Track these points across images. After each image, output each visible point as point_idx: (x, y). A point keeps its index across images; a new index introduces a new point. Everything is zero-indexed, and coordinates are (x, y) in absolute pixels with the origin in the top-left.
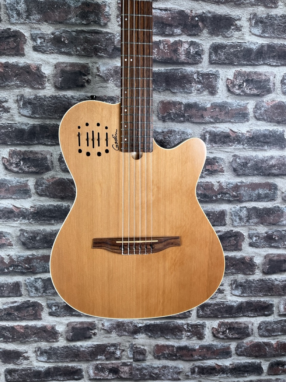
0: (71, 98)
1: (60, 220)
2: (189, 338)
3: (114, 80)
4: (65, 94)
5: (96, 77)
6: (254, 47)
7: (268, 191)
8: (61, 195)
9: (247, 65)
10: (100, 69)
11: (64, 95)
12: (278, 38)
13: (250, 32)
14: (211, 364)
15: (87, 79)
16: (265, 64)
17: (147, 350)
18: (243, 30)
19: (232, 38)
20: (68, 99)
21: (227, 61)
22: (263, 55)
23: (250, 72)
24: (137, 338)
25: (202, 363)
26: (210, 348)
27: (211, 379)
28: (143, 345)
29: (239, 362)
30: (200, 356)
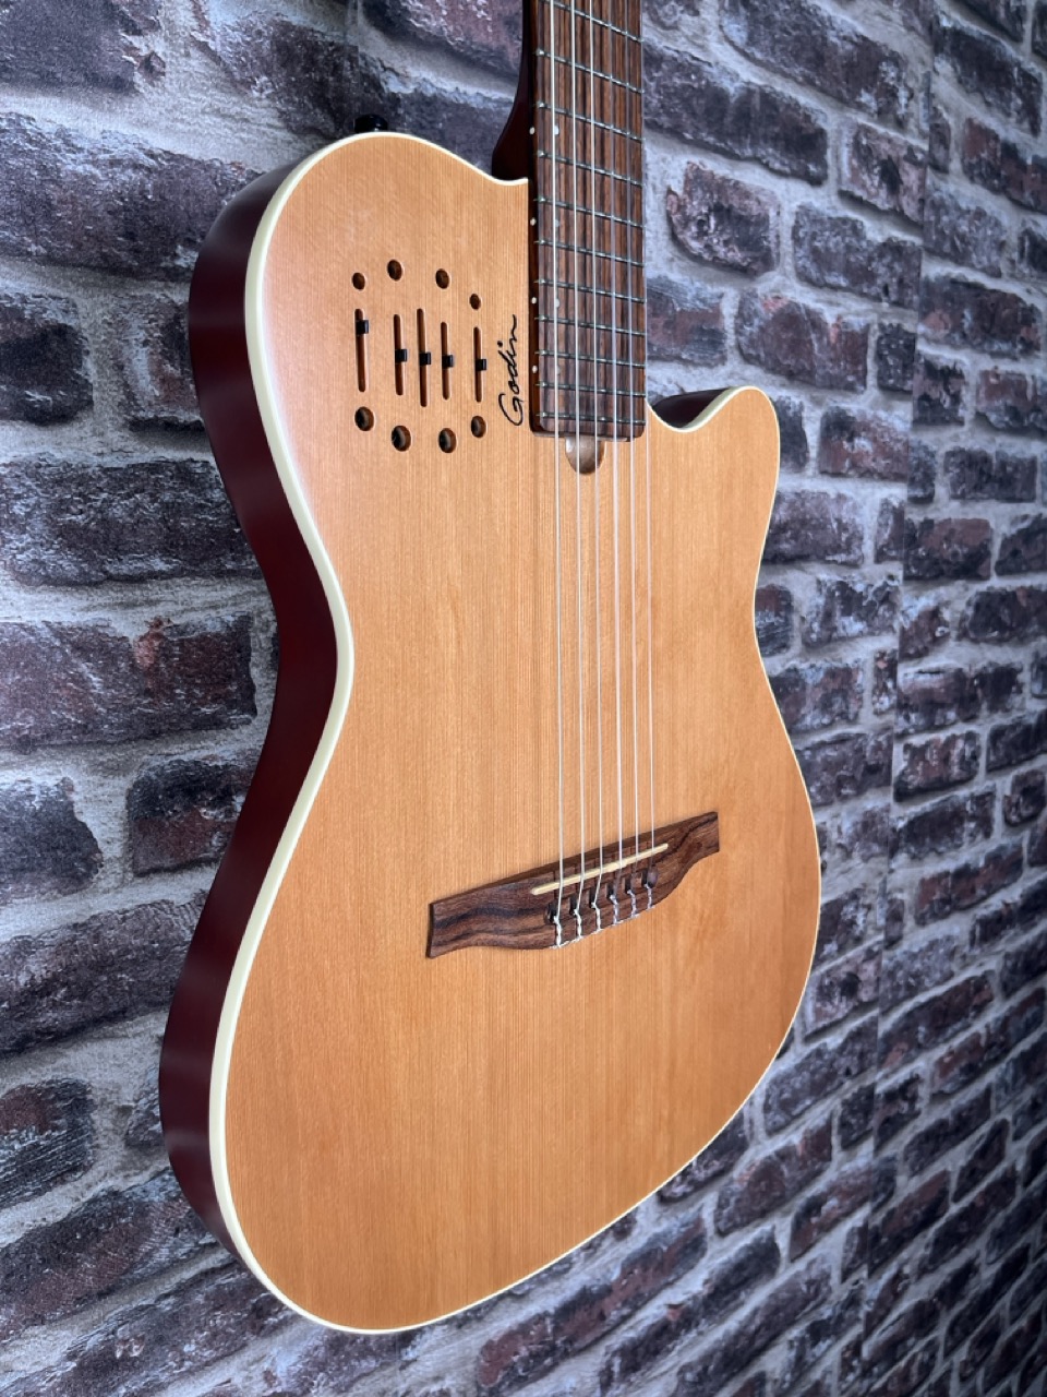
0: (59, 143)
1: (16, 880)
2: (591, 1251)
3: (276, 93)
4: (24, 111)
5: (191, 51)
6: (732, 88)
7: (773, 619)
8: (18, 730)
9: (717, 150)
10: (211, 18)
11: (19, 116)
12: (785, 75)
13: (721, 27)
14: (655, 1316)
15: (144, 52)
16: (756, 160)
17: (453, 1391)
18: (703, 16)
19: (678, 33)
20: (43, 146)
21: (664, 120)
22: (752, 125)
23: (725, 180)
24: (415, 1360)
25: (631, 1328)
26: (649, 1253)
27: (655, 1374)
28: (437, 1379)
29: (724, 1258)
30: (625, 1303)
